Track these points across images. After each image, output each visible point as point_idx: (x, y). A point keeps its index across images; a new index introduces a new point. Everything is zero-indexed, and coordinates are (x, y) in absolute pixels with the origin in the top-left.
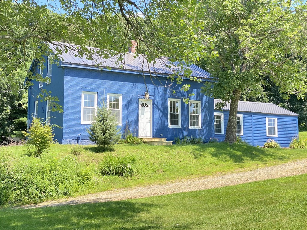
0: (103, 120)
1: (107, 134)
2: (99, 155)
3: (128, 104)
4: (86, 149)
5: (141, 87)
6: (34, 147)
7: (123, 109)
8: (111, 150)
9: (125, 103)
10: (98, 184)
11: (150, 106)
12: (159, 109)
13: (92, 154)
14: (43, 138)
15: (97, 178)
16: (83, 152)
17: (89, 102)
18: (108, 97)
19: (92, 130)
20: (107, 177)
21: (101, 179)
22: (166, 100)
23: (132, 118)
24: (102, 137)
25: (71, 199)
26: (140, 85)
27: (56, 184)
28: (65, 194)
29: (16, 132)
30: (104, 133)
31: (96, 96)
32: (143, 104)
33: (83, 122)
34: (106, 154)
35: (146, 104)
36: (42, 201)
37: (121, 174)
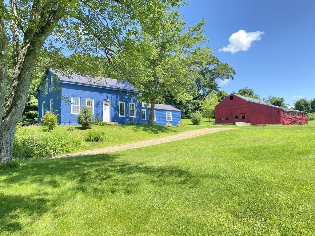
0: (85, 112)
1: (88, 120)
2: (83, 131)
3: (97, 104)
4: (76, 128)
5: (105, 95)
6: (47, 127)
7: (95, 107)
8: (90, 128)
9: (96, 103)
10: (85, 146)
11: (109, 105)
12: (114, 107)
13: (79, 130)
14: (52, 122)
15: (84, 143)
16: (74, 130)
17: (76, 103)
18: (86, 100)
19: (79, 118)
20: (89, 142)
21: (86, 144)
22: (117, 102)
23: (99, 111)
24: (85, 121)
25: (70, 154)
26: (104, 94)
27: (62, 146)
28: (67, 152)
29: (27, 119)
30: (86, 119)
31: (79, 99)
32: (106, 104)
33: (72, 113)
34: (88, 130)
35: (107, 104)
36: (54, 156)
37: (97, 141)
